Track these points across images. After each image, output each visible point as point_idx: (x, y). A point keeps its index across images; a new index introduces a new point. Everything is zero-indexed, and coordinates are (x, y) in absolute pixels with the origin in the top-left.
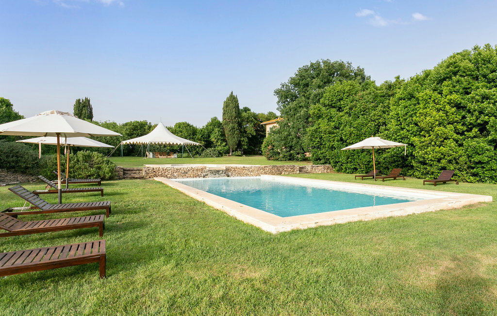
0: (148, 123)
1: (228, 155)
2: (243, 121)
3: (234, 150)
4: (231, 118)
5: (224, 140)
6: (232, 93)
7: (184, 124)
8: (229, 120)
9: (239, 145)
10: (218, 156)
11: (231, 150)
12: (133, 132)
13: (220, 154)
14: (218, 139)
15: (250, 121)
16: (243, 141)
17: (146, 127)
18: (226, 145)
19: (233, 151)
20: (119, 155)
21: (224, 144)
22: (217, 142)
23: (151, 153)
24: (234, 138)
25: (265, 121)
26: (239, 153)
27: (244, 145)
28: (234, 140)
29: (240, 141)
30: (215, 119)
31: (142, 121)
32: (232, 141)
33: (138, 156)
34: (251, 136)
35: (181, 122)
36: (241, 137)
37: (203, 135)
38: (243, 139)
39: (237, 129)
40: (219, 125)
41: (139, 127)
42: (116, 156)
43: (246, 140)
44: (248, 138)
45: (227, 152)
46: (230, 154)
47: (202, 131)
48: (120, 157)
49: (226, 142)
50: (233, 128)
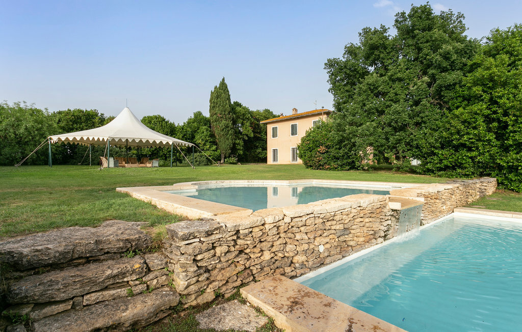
0: (99, 114)
1: (219, 162)
2: (238, 117)
3: (227, 155)
4: (223, 113)
5: (214, 143)
6: (223, 80)
7: (156, 117)
8: (221, 116)
9: (234, 149)
10: (208, 165)
11: (223, 156)
12: (72, 125)
13: (209, 162)
14: (207, 141)
15: (246, 118)
16: (239, 144)
17: (97, 120)
18: (217, 149)
19: (225, 158)
20: (46, 163)
21: (214, 147)
22: (205, 144)
23: (112, 160)
24: (228, 139)
25: (263, 120)
26: (234, 159)
27: (238, 149)
28: (227, 142)
29: (234, 144)
30: (198, 115)
31: (89, 110)
32: (225, 144)
33: (82, 164)
34: (247, 139)
35: (151, 115)
36: (235, 139)
37: (185, 135)
38: (238, 141)
39: (231, 128)
40: (207, 122)
41: (83, 119)
42: (40, 165)
43: (242, 143)
44: (244, 140)
45: (218, 159)
46: (222, 162)
47: (183, 129)
48: (47, 167)
49: (216, 145)
50: (227, 127)
